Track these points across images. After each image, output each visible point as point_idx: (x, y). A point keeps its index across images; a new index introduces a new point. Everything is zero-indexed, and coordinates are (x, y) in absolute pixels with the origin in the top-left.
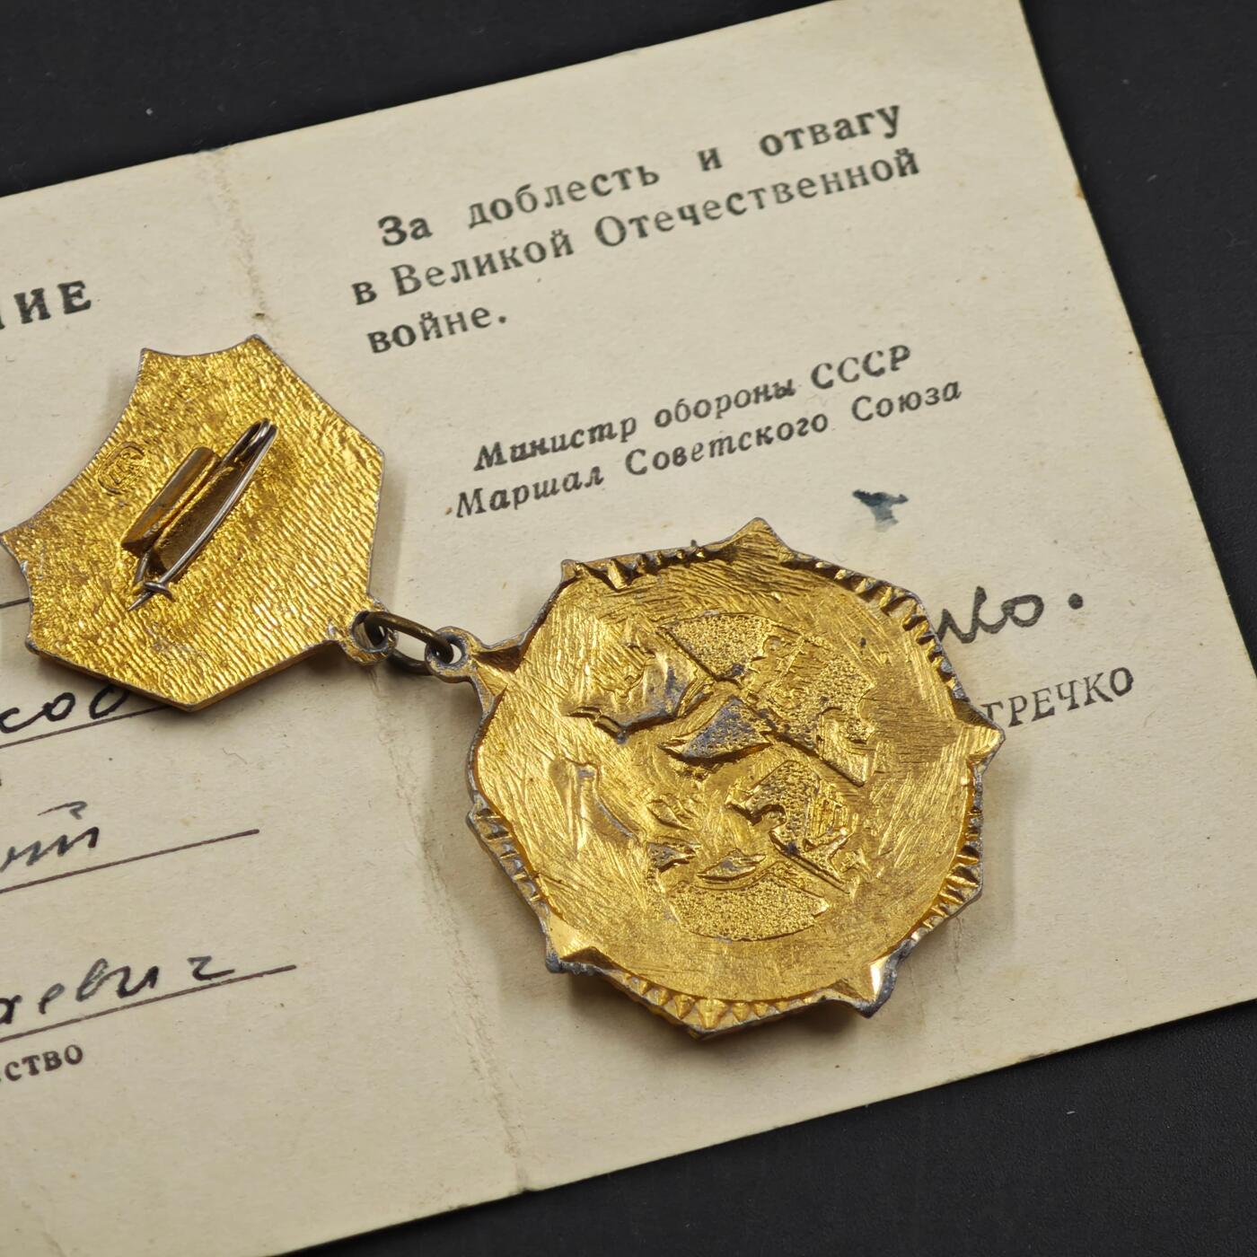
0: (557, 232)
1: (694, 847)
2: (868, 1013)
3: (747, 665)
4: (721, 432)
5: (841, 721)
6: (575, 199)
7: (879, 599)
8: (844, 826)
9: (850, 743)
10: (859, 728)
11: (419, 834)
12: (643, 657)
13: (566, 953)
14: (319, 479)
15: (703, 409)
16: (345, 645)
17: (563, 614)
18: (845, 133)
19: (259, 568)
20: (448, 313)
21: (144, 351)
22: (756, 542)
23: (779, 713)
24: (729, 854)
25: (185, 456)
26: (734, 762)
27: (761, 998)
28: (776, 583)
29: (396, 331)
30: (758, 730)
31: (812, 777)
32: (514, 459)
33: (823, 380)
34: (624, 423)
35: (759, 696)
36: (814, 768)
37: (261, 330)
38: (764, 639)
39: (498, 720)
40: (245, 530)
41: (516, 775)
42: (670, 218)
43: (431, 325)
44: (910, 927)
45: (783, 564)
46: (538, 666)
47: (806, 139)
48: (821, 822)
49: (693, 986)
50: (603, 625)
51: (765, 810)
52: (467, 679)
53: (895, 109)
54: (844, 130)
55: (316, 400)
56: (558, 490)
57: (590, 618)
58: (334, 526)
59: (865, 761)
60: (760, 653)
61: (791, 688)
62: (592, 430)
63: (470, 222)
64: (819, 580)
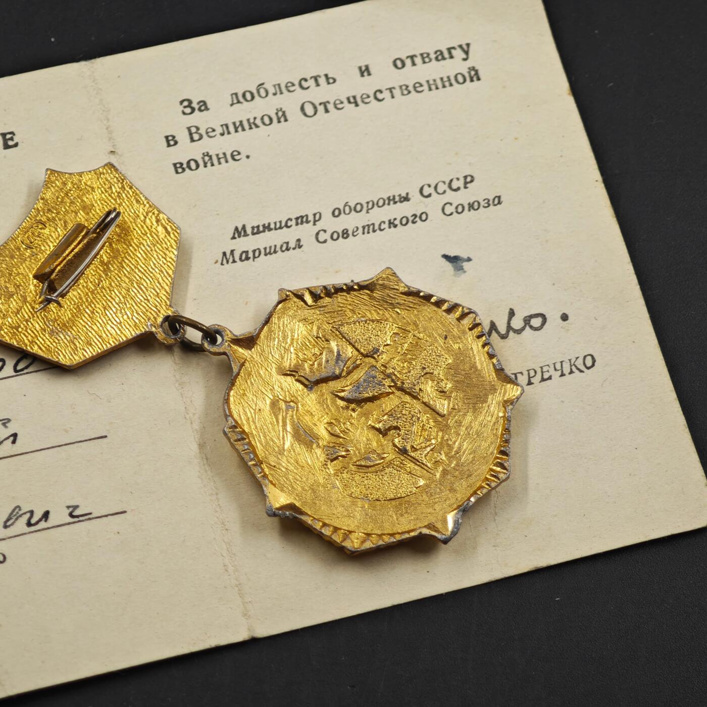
0: (279, 109)
1: (350, 449)
2: (445, 542)
3: (381, 348)
4: (369, 221)
5: (433, 381)
6: (289, 91)
7: (455, 313)
8: (434, 438)
9: (437, 392)
10: (443, 384)
11: (197, 439)
12: (323, 343)
13: (278, 506)
14: (144, 242)
15: (359, 208)
16: (157, 334)
17: (279, 318)
18: (440, 57)
19: (110, 291)
20: (217, 153)
21: (47, 170)
22: (388, 281)
23: (398, 375)
24: (369, 453)
25: (70, 228)
26: (373, 402)
27: (386, 532)
28: (398, 303)
29: (188, 162)
30: (387, 384)
31: (416, 411)
32: (253, 234)
33: (426, 193)
34: (315, 215)
35: (387, 366)
36: (418, 406)
37: (113, 160)
38: (391, 334)
39: (242, 376)
40: (102, 269)
41: (251, 407)
42: (342, 103)
43: (208, 159)
44: (469, 495)
45: (402, 293)
46: (265, 347)
47: (418, 60)
48: (421, 435)
49: (348, 525)
50: (301, 325)
51: (390, 429)
52: (225, 354)
53: (468, 45)
54: (440, 56)
55: (143, 199)
57: (294, 321)
58: (152, 268)
59: (446, 402)
60: (389, 342)
61: (406, 362)
62: (297, 219)
63: (231, 103)
64: (422, 302)
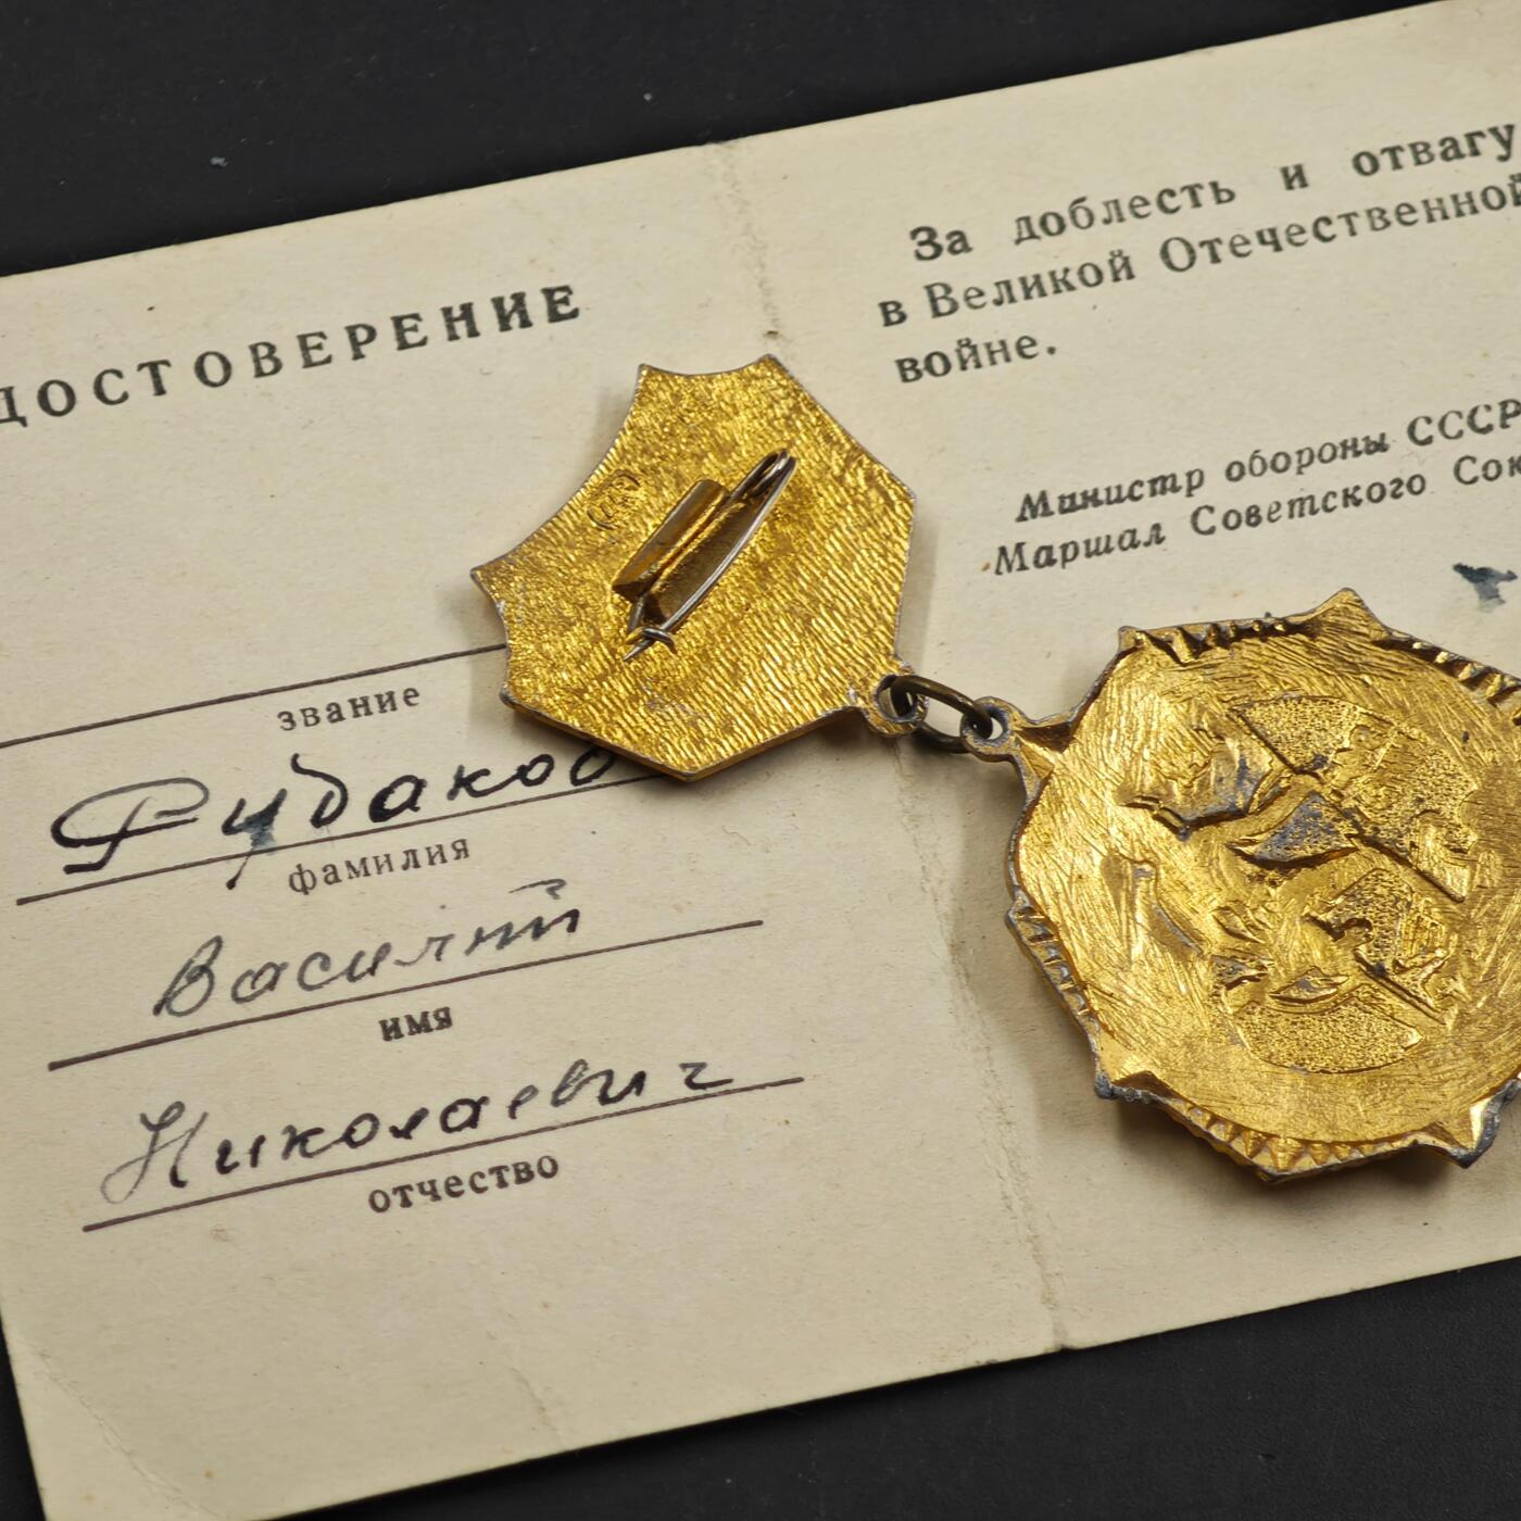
0: (1116, 253)
1: (1266, 963)
2: (1466, 1162)
3: (1331, 757)
4: (1302, 490)
5: (1439, 826)
6: (1137, 216)
7: (1486, 687)
8: (1440, 947)
9: (1448, 852)
10: (1458, 835)
11: (946, 934)
12: (1211, 743)
13: (1119, 1077)
14: (841, 522)
15: (1281, 462)
16: (868, 713)
17: (1120, 687)
18: (1451, 153)
19: (770, 621)
20: (988, 341)
21: (642, 367)
22: (1345, 616)
23: (1366, 813)
24: (1306, 973)
25: (687, 489)
26: (1313, 867)
27: (1342, 1139)
28: (1366, 664)
29: (929, 359)
30: (1343, 832)
31: (1404, 888)
32: (1063, 511)
33: (1421, 435)
34: (1190, 475)
35: (1344, 793)
36: (1407, 879)
37: (774, 349)
38: (1352, 727)
39: (1043, 806)
40: (754, 576)
41: (1062, 870)
42: (1247, 242)
43: (969, 355)
44: (1516, 1066)
45: (1375, 643)
46: (1090, 747)
47: (1406, 157)
48: (1413, 940)
49: (1264, 1121)
50: (1165, 703)
51: (1349, 924)
52: (1009, 758)
53: (1510, 128)
54: (1451, 149)
55: (837, 431)
56: (1113, 549)
57: (1151, 696)
58: (857, 576)
59: (1466, 873)
60: (1346, 744)
61: (1382, 786)
62: (1153, 482)
63: (1016, 237)
64: (1417, 663)
